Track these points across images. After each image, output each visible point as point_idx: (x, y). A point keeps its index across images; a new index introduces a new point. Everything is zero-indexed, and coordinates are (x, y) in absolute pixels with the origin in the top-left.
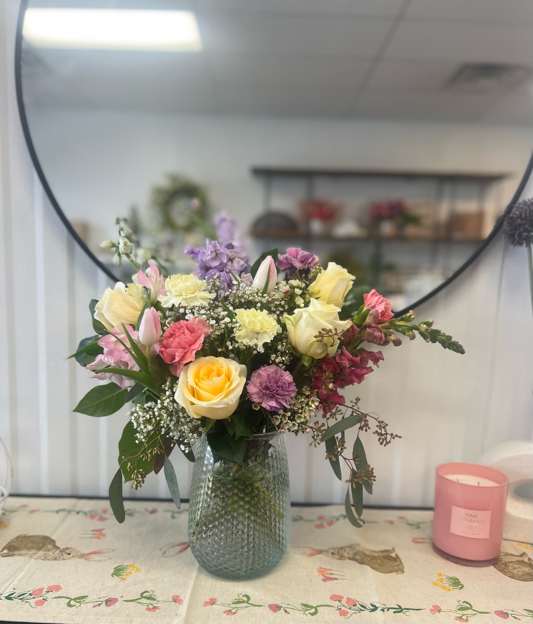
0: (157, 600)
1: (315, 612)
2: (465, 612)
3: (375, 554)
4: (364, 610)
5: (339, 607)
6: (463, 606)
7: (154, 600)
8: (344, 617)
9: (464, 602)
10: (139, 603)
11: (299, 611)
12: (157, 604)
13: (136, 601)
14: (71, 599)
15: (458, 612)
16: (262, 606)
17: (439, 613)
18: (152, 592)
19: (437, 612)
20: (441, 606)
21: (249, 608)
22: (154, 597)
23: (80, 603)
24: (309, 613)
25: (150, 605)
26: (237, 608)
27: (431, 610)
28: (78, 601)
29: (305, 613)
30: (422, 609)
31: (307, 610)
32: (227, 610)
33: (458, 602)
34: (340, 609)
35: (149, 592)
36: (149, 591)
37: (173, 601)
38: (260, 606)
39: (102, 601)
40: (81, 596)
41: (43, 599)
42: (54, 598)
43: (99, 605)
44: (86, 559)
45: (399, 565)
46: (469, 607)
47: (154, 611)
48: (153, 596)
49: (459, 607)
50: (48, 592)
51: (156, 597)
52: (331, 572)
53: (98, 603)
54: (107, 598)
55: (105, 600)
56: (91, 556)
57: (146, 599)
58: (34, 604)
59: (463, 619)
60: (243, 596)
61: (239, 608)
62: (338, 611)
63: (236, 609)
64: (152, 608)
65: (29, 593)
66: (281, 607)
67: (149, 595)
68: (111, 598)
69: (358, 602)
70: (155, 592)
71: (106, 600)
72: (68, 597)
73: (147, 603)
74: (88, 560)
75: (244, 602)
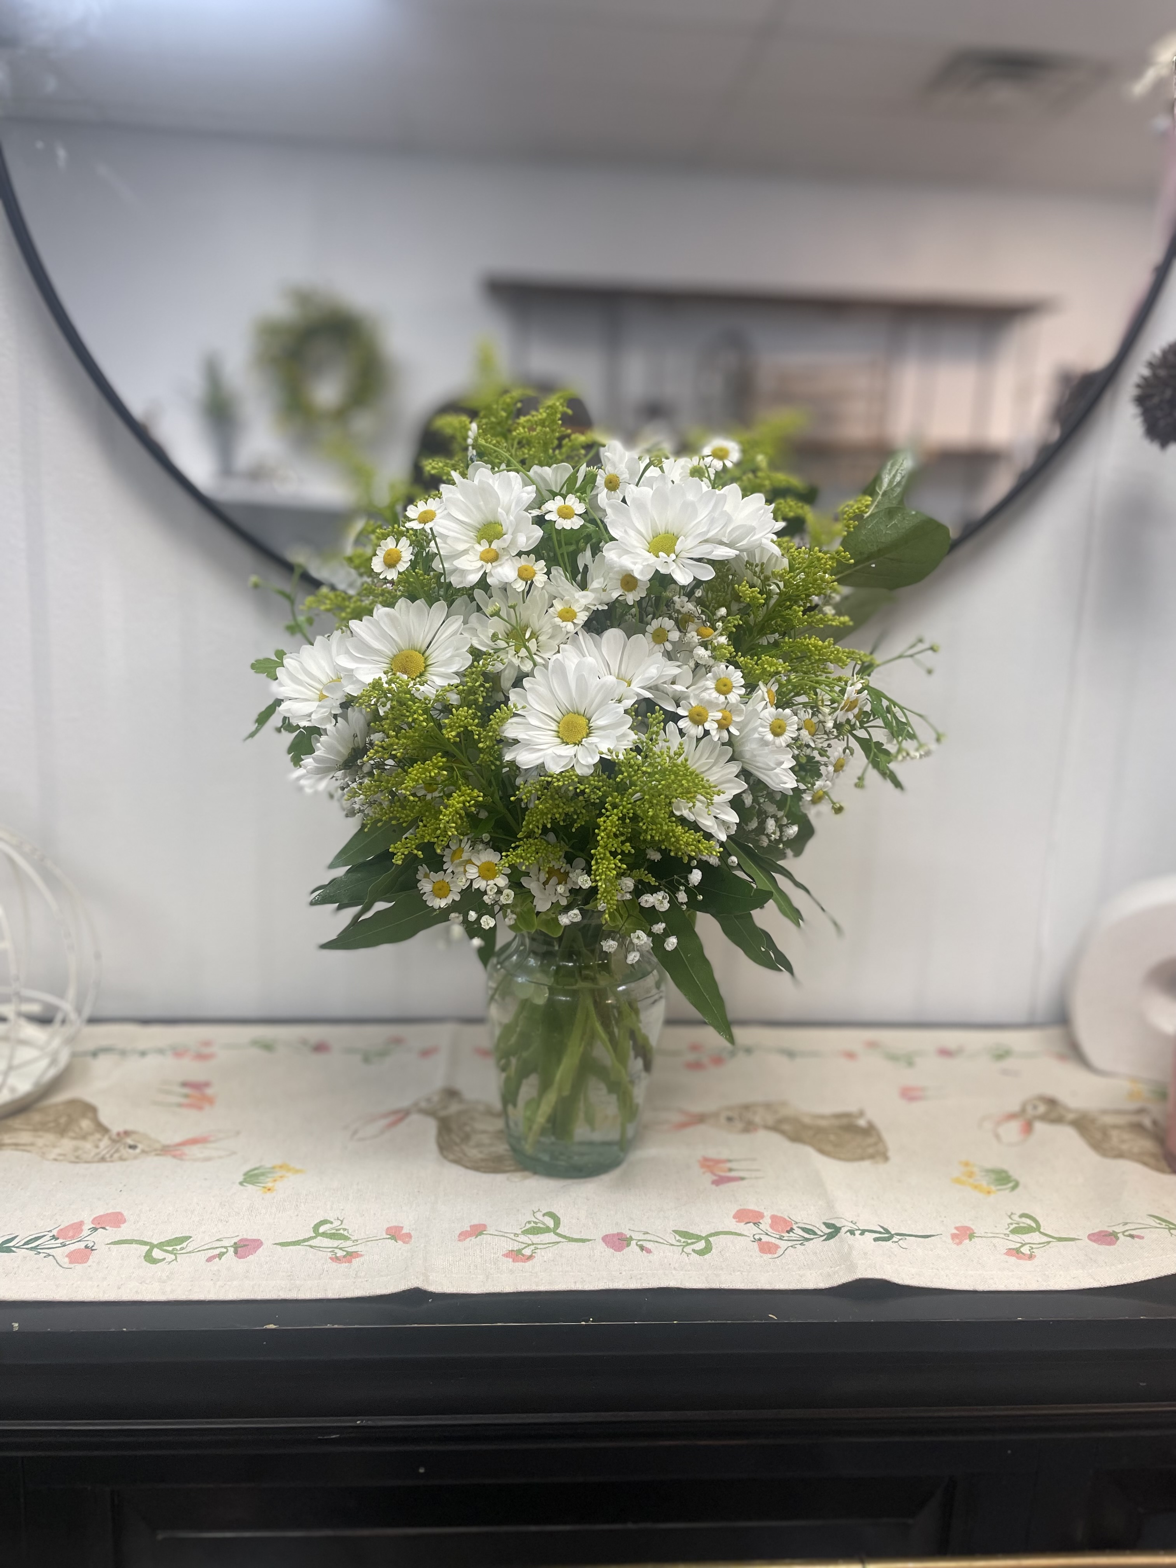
0: (353, 1238)
1: (705, 1248)
2: (1026, 1238)
3: (823, 1123)
4: (812, 1239)
5: (757, 1237)
6: (1021, 1225)
7: (346, 1238)
8: (770, 1256)
9: (1022, 1216)
10: (311, 1247)
11: (672, 1247)
12: (354, 1247)
13: (306, 1243)
14: (153, 1246)
15: (1012, 1237)
16: (589, 1240)
17: (971, 1240)
18: (340, 1222)
19: (965, 1239)
20: (973, 1227)
21: (559, 1245)
22: (345, 1233)
23: (175, 1254)
24: (694, 1251)
25: (337, 1251)
26: (533, 1244)
27: (954, 1236)
28: (170, 1249)
29: (685, 1250)
30: (933, 1236)
31: (688, 1244)
32: (512, 1251)
33: (1010, 1217)
34: (760, 1239)
35: (332, 1223)
36: (332, 1220)
37: (388, 1238)
38: (583, 1241)
39: (226, 1247)
40: (174, 1237)
41: (86, 1247)
42: (111, 1243)
43: (220, 1256)
44: (174, 1156)
45: (876, 1144)
46: (1034, 1225)
47: (350, 1262)
48: (342, 1231)
49: (1012, 1227)
50: (95, 1229)
51: (350, 1231)
52: (729, 1165)
53: (217, 1251)
54: (236, 1240)
55: (232, 1243)
56: (187, 1149)
57: (327, 1237)
58: (67, 1260)
59: (1023, 1253)
60: (544, 1215)
61: (539, 1246)
62: (756, 1244)
63: (532, 1247)
64: (344, 1256)
65: (51, 1234)
66: (631, 1238)
67: (332, 1229)
68: (246, 1240)
69: (797, 1223)
70: (344, 1222)
71: (235, 1243)
72: (145, 1240)
73: (331, 1245)
74: (180, 1157)
75: (547, 1230)
